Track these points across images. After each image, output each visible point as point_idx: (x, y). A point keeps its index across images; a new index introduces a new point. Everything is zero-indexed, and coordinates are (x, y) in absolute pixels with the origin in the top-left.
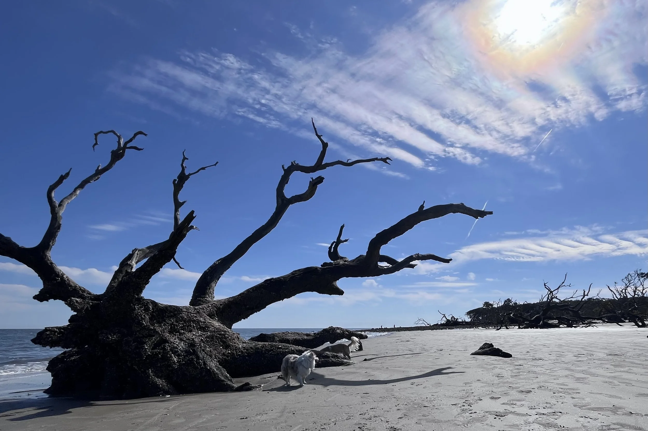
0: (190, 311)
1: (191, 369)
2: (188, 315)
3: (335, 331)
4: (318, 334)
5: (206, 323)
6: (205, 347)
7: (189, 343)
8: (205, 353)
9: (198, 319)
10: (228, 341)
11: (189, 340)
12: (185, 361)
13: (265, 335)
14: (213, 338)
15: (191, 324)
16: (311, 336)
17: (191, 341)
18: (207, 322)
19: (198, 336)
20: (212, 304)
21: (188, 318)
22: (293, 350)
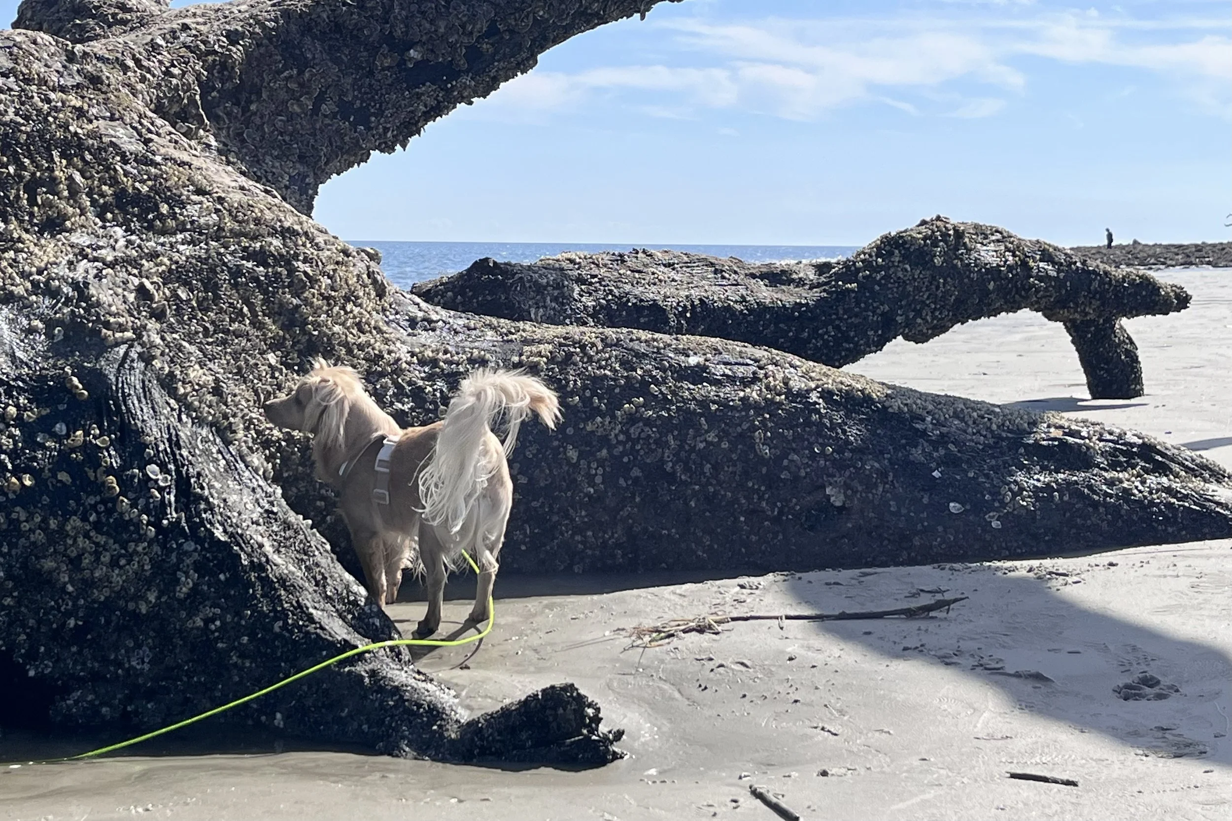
0: (36, 66)
1: (86, 536)
2: (24, 98)
3: (969, 250)
4: (849, 270)
5: (156, 165)
6: (176, 354)
7: (60, 323)
8: (185, 406)
9: (94, 135)
10: (316, 312)
11: (54, 293)
12: (34, 474)
13: (505, 270)
14: (210, 285)
15: (51, 170)
16: (800, 283)
17: (68, 301)
18: (158, 159)
19: (112, 265)
20: (173, 32)
21: (27, 118)
22: (804, 395)
